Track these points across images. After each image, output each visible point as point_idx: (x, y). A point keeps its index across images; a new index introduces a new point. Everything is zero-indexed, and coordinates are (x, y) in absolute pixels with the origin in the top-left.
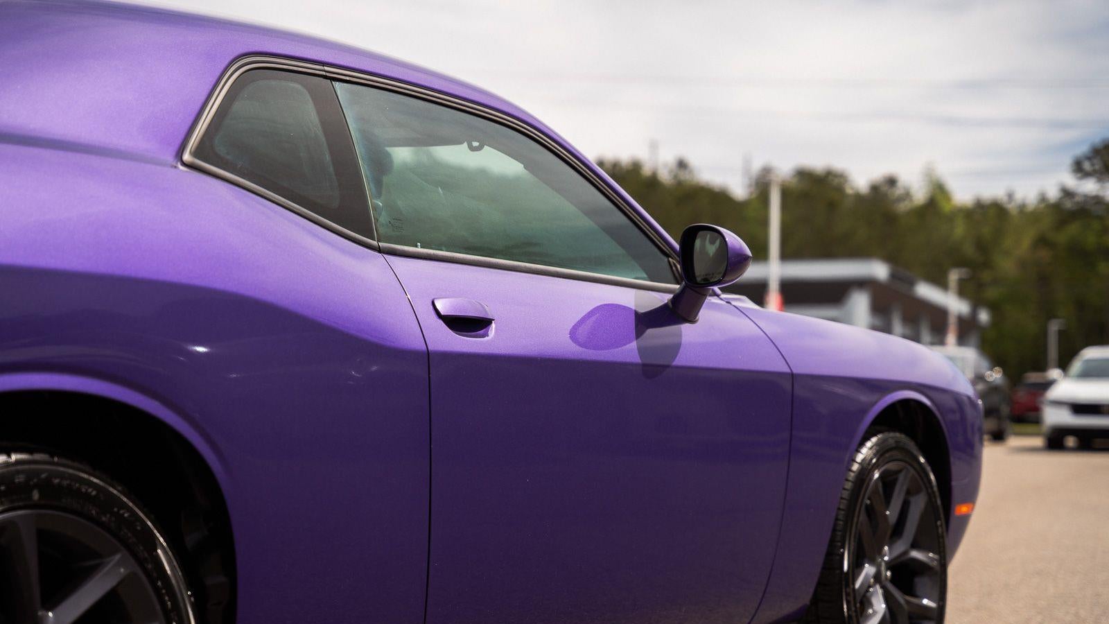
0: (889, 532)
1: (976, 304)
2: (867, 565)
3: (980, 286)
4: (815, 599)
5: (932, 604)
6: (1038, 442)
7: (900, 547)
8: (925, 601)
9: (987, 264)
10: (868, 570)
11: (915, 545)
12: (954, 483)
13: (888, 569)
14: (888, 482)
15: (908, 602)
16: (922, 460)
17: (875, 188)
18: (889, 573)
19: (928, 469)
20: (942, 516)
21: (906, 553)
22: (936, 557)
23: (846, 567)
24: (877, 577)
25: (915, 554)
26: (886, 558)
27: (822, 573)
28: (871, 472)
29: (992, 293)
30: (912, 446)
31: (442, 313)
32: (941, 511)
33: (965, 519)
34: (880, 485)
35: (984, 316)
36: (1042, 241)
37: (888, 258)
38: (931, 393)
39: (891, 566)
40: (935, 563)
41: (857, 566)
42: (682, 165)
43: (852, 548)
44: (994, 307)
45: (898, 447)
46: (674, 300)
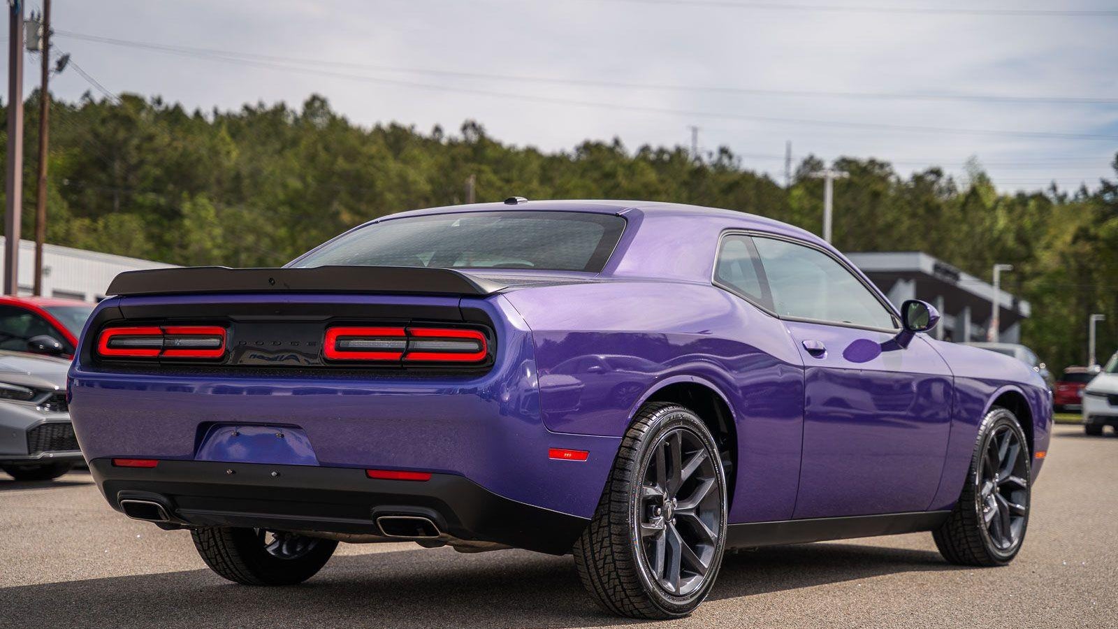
0: (999, 466)
1: (1018, 297)
2: (987, 483)
3: (1022, 277)
4: (961, 499)
5: (1023, 508)
6: (1081, 429)
7: (1005, 474)
8: (1018, 506)
9: (1030, 257)
10: (989, 485)
11: (1013, 474)
12: (1035, 439)
13: (998, 486)
14: (1000, 435)
15: (1009, 506)
16: (1018, 425)
17: (918, 179)
18: (998, 489)
19: (1021, 430)
20: (1028, 458)
21: (1008, 477)
22: (1025, 481)
23: (977, 483)
24: (992, 491)
25: (1012, 478)
26: (997, 480)
27: (965, 485)
28: (990, 432)
29: (1033, 285)
30: (1012, 416)
31: (808, 347)
32: (1028, 455)
33: (1041, 461)
34: (995, 439)
35: (1025, 308)
36: (1082, 235)
37: (932, 252)
38: (1023, 386)
39: (1000, 485)
40: (1025, 485)
41: (983, 483)
42: (724, 151)
43: (981, 472)
44: (1034, 299)
45: (1005, 418)
46: (897, 338)
